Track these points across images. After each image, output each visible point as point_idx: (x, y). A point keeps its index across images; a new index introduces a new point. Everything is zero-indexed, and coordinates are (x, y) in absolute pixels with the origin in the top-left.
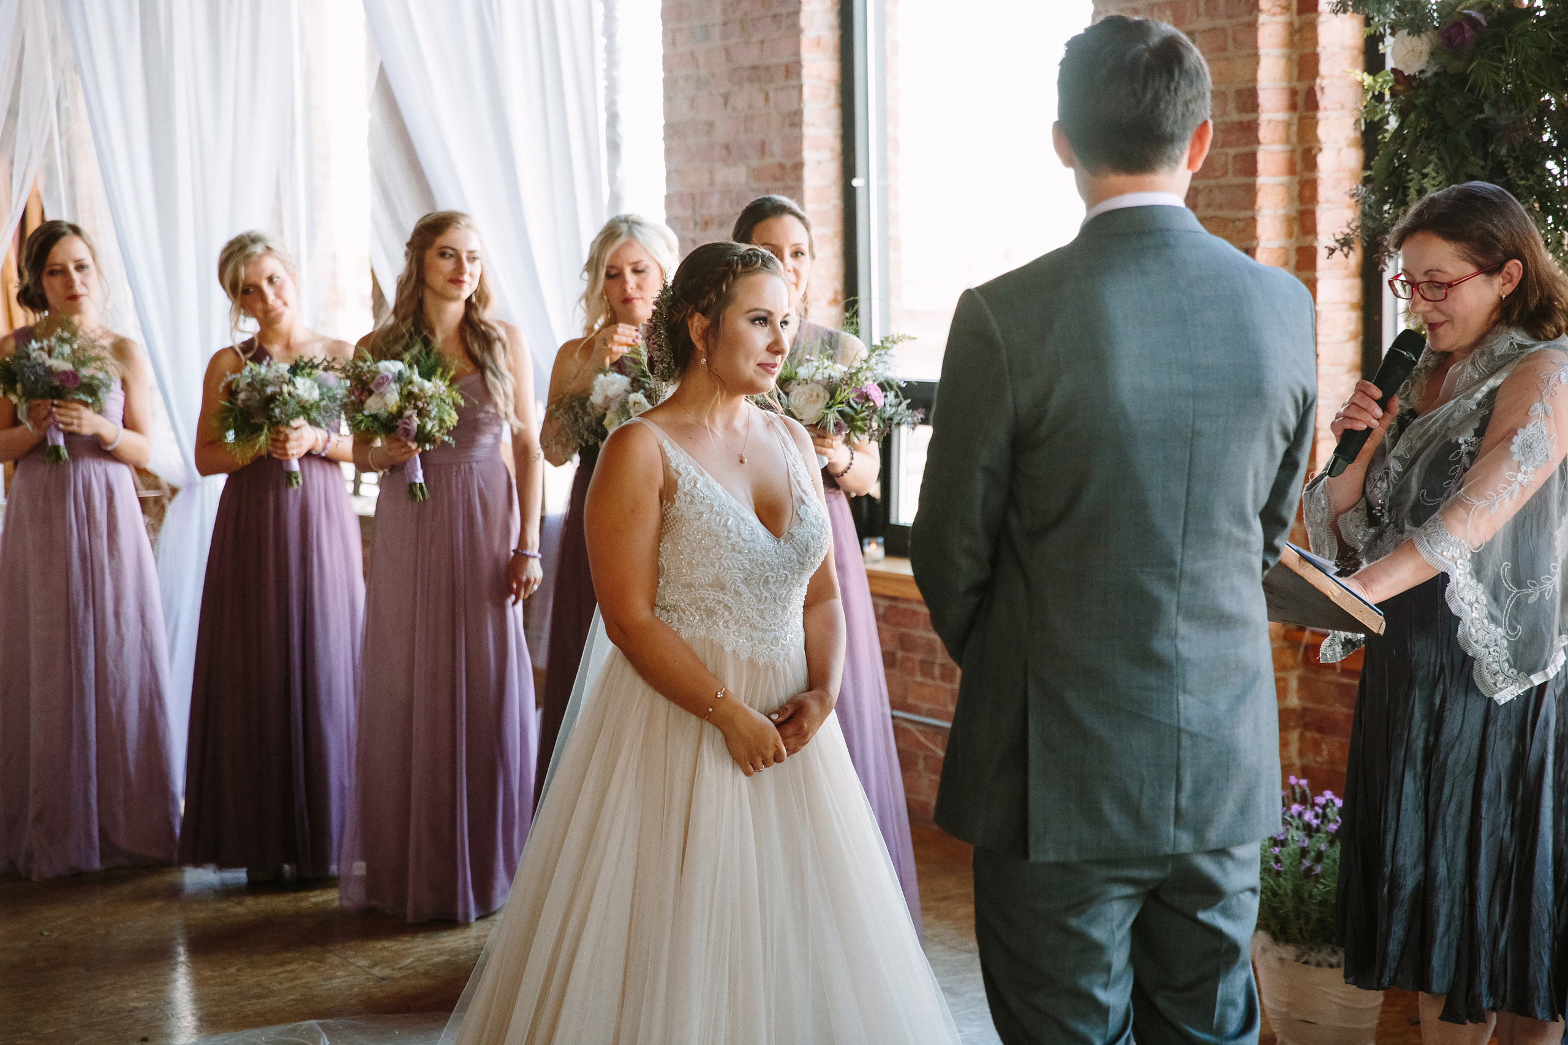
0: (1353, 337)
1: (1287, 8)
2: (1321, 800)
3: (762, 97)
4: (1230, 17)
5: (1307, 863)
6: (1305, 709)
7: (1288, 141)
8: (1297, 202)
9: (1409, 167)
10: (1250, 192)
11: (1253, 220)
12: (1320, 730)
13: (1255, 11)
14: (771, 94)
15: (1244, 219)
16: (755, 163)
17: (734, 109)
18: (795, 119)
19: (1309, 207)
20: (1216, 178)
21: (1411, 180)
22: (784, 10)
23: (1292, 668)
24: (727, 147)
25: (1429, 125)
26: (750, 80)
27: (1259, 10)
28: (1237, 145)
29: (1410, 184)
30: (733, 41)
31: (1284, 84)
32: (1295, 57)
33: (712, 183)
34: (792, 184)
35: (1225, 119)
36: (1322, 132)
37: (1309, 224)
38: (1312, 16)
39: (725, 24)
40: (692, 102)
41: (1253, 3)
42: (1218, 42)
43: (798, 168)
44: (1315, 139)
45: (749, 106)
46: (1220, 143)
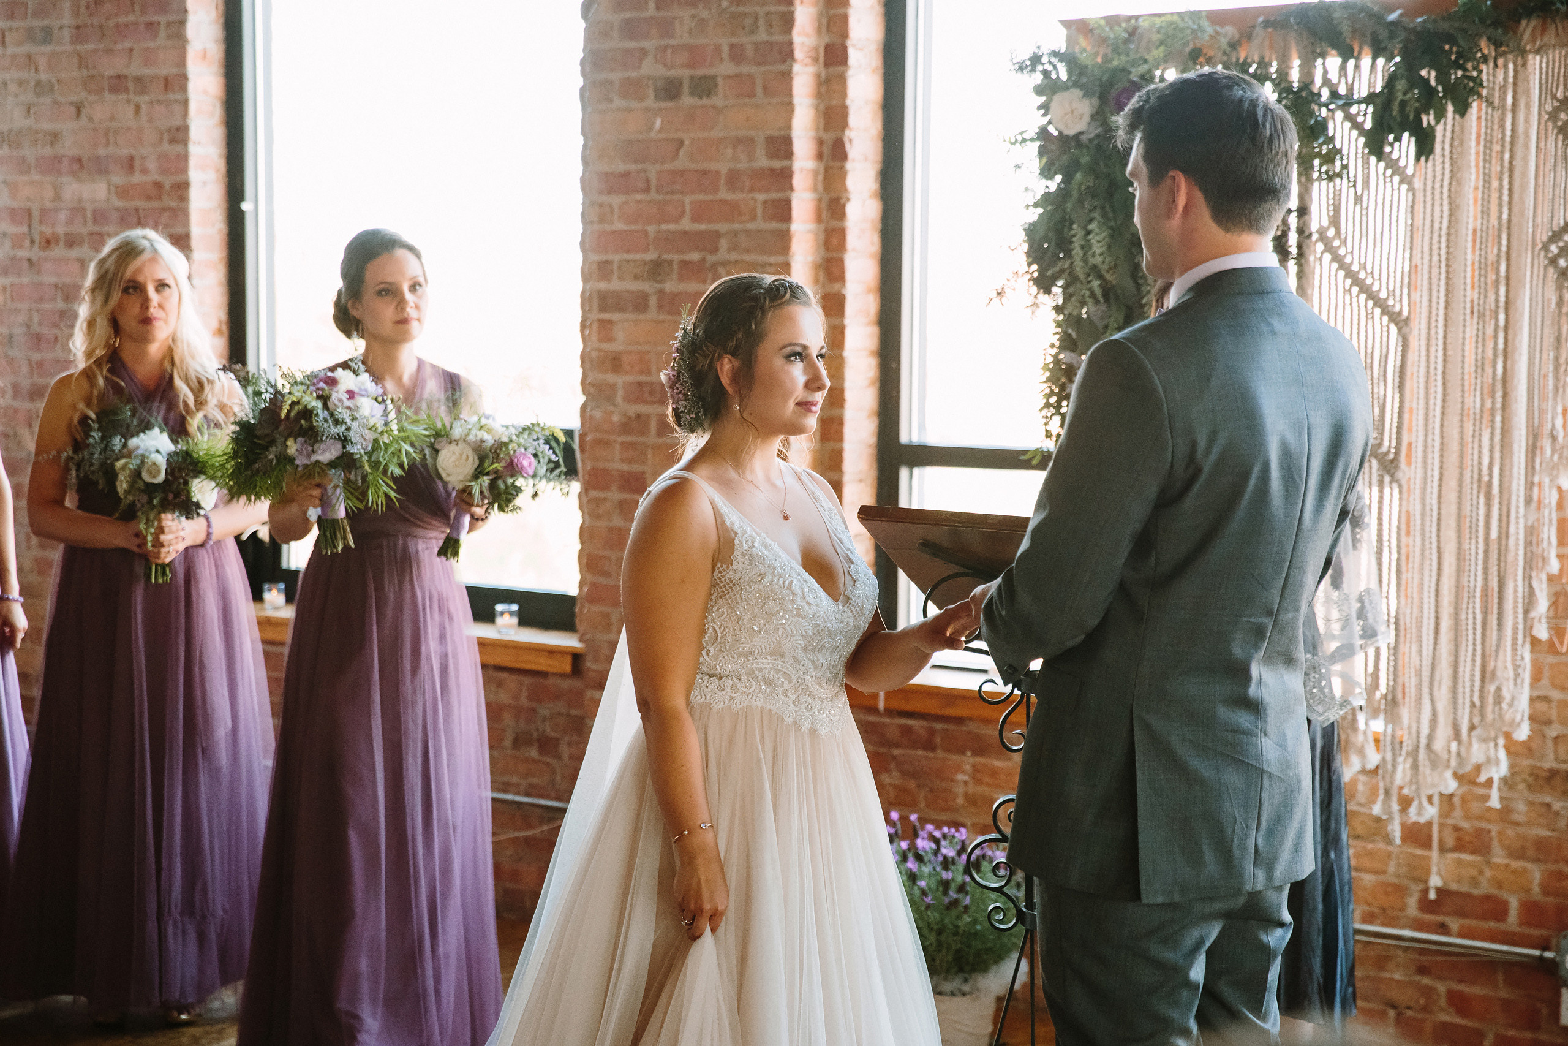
0: (872, 384)
1: (816, 60)
3: (132, 108)
4: (759, 64)
5: (952, 895)
7: (815, 189)
8: (822, 249)
9: (1072, 223)
10: (784, 240)
11: (788, 264)
13: (789, 61)
14: (144, 108)
16: (118, 179)
17: (91, 119)
18: (179, 135)
19: (835, 255)
20: (742, 222)
21: (1074, 236)
22: (163, 19)
24: (79, 160)
26: (113, 90)
27: (794, 60)
28: (768, 190)
29: (1074, 239)
30: (90, 46)
31: (812, 134)
32: (822, 107)
33: (57, 197)
34: (173, 204)
35: (755, 164)
36: (851, 182)
37: (836, 271)
38: (841, 69)
39: (78, 27)
40: (29, 109)
41: (787, 53)
42: (745, 87)
43: (182, 188)
44: (844, 188)
45: (112, 118)
46: (747, 187)
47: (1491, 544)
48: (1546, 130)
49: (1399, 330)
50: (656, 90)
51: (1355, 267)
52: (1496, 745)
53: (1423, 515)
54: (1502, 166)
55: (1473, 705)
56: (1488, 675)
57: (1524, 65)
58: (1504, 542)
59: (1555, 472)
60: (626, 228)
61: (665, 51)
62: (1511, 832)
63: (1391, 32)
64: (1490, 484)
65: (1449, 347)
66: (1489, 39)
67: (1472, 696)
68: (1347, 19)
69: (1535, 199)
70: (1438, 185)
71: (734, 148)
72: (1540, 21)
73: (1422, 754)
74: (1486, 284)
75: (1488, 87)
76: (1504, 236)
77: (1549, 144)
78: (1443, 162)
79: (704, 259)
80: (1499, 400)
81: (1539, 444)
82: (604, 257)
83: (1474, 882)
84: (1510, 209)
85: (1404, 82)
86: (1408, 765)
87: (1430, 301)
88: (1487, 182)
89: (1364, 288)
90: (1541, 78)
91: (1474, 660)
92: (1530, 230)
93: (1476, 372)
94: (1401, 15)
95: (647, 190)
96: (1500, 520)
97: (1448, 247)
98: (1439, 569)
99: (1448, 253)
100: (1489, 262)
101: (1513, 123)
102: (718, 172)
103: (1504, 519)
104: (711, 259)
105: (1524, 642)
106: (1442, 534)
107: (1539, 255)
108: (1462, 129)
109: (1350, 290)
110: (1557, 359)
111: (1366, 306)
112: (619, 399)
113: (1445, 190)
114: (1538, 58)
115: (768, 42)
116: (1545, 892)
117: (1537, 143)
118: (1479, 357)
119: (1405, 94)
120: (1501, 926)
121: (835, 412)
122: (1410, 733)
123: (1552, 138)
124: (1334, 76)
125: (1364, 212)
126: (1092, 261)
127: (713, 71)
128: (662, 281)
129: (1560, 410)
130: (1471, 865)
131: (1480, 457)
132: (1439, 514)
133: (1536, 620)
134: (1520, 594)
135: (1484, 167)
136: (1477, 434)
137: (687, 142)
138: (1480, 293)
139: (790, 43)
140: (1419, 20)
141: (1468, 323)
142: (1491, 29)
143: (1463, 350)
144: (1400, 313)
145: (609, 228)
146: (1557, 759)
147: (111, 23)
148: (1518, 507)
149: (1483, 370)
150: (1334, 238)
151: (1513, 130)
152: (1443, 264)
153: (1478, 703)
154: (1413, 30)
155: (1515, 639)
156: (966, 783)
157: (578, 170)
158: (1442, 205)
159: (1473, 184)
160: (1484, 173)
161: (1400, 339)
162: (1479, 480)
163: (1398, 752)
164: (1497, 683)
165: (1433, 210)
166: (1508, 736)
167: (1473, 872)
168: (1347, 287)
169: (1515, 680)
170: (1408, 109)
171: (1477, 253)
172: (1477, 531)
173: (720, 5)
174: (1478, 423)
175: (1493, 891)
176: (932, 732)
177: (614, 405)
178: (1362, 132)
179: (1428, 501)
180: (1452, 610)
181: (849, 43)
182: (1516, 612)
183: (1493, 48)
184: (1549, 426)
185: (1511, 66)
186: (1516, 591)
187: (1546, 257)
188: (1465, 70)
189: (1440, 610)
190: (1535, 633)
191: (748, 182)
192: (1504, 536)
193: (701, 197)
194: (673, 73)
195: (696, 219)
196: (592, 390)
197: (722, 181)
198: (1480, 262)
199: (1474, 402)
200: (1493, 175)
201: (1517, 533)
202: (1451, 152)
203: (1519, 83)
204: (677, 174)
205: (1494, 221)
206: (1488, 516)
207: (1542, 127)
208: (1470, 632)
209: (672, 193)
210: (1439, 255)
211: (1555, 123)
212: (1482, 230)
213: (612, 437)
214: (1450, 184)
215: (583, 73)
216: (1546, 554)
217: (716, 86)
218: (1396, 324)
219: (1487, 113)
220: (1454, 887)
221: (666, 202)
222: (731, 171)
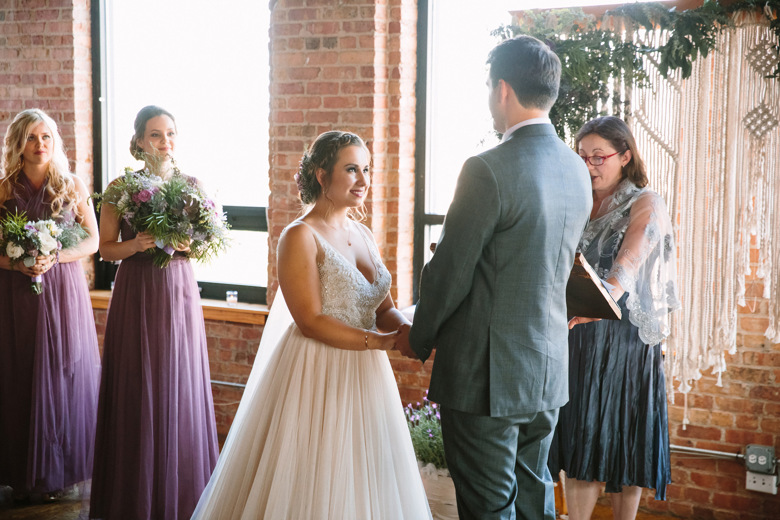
0: (411, 185)
1: (385, 30)
3: (44, 52)
4: (358, 32)
7: (385, 92)
8: (388, 120)
10: (369, 117)
11: (372, 128)
13: (372, 30)
14: (51, 51)
15: (366, 128)
16: (39, 86)
17: (24, 57)
18: (68, 65)
19: (395, 123)
20: (349, 107)
22: (60, 8)
24: (19, 77)
26: (36, 43)
27: (375, 30)
28: (362, 92)
30: (23, 22)
31: (383, 65)
32: (388, 53)
33: (8, 95)
34: (65, 98)
35: (355, 80)
36: (402, 88)
37: (395, 132)
38: (397, 34)
41: (371, 26)
42: (351, 43)
43: (70, 91)
44: (399, 92)
45: (35, 57)
46: (352, 91)
47: (718, 261)
48: (745, 64)
49: (674, 159)
50: (307, 44)
51: (652, 130)
52: (721, 356)
53: (685, 247)
54: (724, 81)
55: (709, 338)
56: (717, 323)
57: (735, 33)
58: (724, 260)
59: (749, 227)
60: (292, 110)
61: (311, 25)
62: (722, 398)
63: (670, 17)
64: (717, 233)
65: (698, 167)
66: (718, 21)
67: (709, 333)
68: (649, 11)
69: (740, 96)
70: (693, 90)
71: (346, 72)
72: (742, 12)
73: (685, 361)
74: (716, 137)
75: (717, 44)
76: (725, 115)
77: (746, 71)
78: (695, 79)
79: (331, 126)
80: (722, 193)
81: (741, 214)
82: (281, 125)
83: (705, 422)
84: (728, 102)
85: (678, 41)
86: (678, 366)
87: (689, 146)
88: (717, 89)
89: (656, 139)
90: (743, 40)
91: (710, 316)
92: (737, 112)
93: (711, 179)
94: (676, 9)
95: (303, 92)
96: (723, 250)
97: (698, 120)
98: (693, 273)
99: (697, 123)
100: (717, 127)
101: (729, 61)
102: (337, 84)
103: (725, 249)
105: (734, 308)
106: (694, 257)
107: (741, 123)
108: (705, 63)
109: (650, 140)
110: (750, 173)
111: (658, 148)
112: (289, 193)
113: (696, 92)
114: (741, 30)
115: (362, 21)
116: (739, 426)
117: (741, 70)
118: (713, 172)
119: (678, 47)
120: (717, 442)
121: (394, 199)
122: (679, 351)
123: (748, 68)
124: (642, 38)
125: (657, 103)
127: (334, 35)
128: (310, 136)
129: (751, 197)
130: (703, 413)
131: (713, 220)
132: (693, 247)
133: (740, 297)
134: (732, 285)
135: (715, 82)
136: (711, 209)
137: (322, 69)
138: (713, 142)
139: (373, 22)
140: (685, 11)
141: (707, 156)
142: (719, 16)
143: (705, 169)
144: (674, 151)
145: (283, 110)
146: (744, 363)
147: (35, 10)
148: (731, 243)
149: (714, 178)
150: (642, 115)
151: (729, 64)
152: (695, 128)
153: (712, 337)
154: (682, 17)
155: (729, 306)
157: (268, 82)
158: (694, 100)
159: (709, 90)
160: (715, 85)
161: (675, 164)
162: (713, 231)
163: (673, 360)
164: (721, 327)
165: (690, 102)
166: (727, 353)
167: (704, 417)
168: (649, 139)
169: (730, 326)
170: (680, 54)
171: (712, 123)
172: (711, 255)
173: (338, 3)
174: (712, 204)
175: (714, 426)
177: (286, 195)
178: (656, 65)
179: (688, 241)
180: (699, 293)
181: (401, 22)
182: (730, 294)
183: (719, 25)
184: (746, 205)
185: (728, 34)
186: (730, 284)
187: (745, 124)
188: (706, 35)
189: (694, 292)
190: (739, 303)
191: (352, 89)
192: (724, 257)
193: (329, 96)
194: (316, 36)
195: (327, 105)
196: (275, 188)
197: (340, 88)
198: (713, 127)
199: (710, 194)
200: (719, 85)
201: (731, 256)
202: (699, 75)
203: (732, 41)
204: (317, 84)
205: (720, 107)
206: (717, 248)
207: (743, 63)
208: (708, 303)
209: (315, 94)
210: (693, 123)
211: (749, 61)
212: (714, 112)
213: (286, 211)
214: (699, 90)
215: (270, 36)
216: (744, 266)
217: (337, 42)
218: (673, 157)
219: (716, 56)
220: (694, 424)
221: (312, 98)
222: (344, 83)
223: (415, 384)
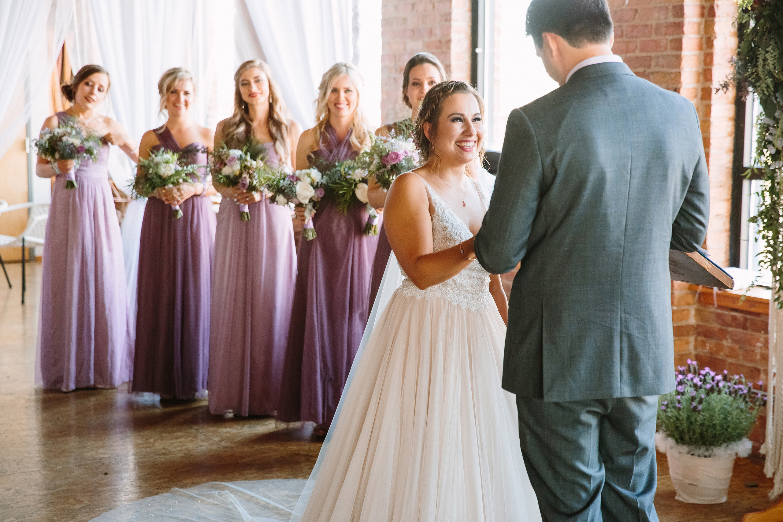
0: (730, 135)
2: (703, 372)
3: (431, 6)
5: (694, 404)
6: (698, 326)
7: (699, 32)
8: (702, 64)
9: (759, 47)
10: (678, 60)
11: (680, 73)
12: (706, 336)
14: (436, 4)
15: (675, 73)
16: (426, 39)
17: (417, 11)
18: (447, 17)
19: (709, 67)
20: (661, 51)
21: (760, 54)
23: (692, 304)
24: (413, 31)
25: (770, 25)
28: (672, 35)
29: (759, 56)
31: (698, 3)
33: (405, 49)
34: (445, 51)
35: (667, 21)
36: (717, 28)
37: (708, 76)
40: (396, 7)
43: (448, 43)
44: (713, 32)
45: (425, 10)
46: (664, 33)
71: (659, 12)
79: (645, 71)
95: (622, 36)
102: (651, 26)
104: (648, 71)
126: (767, 68)
137: (639, 11)
156: (761, 347)
176: (746, 320)
193: (644, 39)
195: (642, 51)
197: (653, 30)
204: (634, 27)
209: (632, 37)
221: (629, 42)
222: (657, 25)
223: (721, 354)
